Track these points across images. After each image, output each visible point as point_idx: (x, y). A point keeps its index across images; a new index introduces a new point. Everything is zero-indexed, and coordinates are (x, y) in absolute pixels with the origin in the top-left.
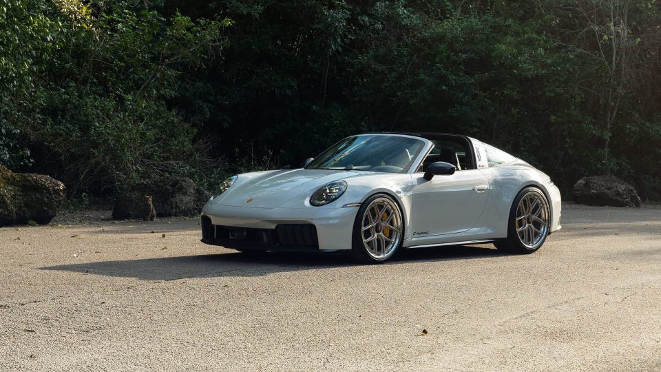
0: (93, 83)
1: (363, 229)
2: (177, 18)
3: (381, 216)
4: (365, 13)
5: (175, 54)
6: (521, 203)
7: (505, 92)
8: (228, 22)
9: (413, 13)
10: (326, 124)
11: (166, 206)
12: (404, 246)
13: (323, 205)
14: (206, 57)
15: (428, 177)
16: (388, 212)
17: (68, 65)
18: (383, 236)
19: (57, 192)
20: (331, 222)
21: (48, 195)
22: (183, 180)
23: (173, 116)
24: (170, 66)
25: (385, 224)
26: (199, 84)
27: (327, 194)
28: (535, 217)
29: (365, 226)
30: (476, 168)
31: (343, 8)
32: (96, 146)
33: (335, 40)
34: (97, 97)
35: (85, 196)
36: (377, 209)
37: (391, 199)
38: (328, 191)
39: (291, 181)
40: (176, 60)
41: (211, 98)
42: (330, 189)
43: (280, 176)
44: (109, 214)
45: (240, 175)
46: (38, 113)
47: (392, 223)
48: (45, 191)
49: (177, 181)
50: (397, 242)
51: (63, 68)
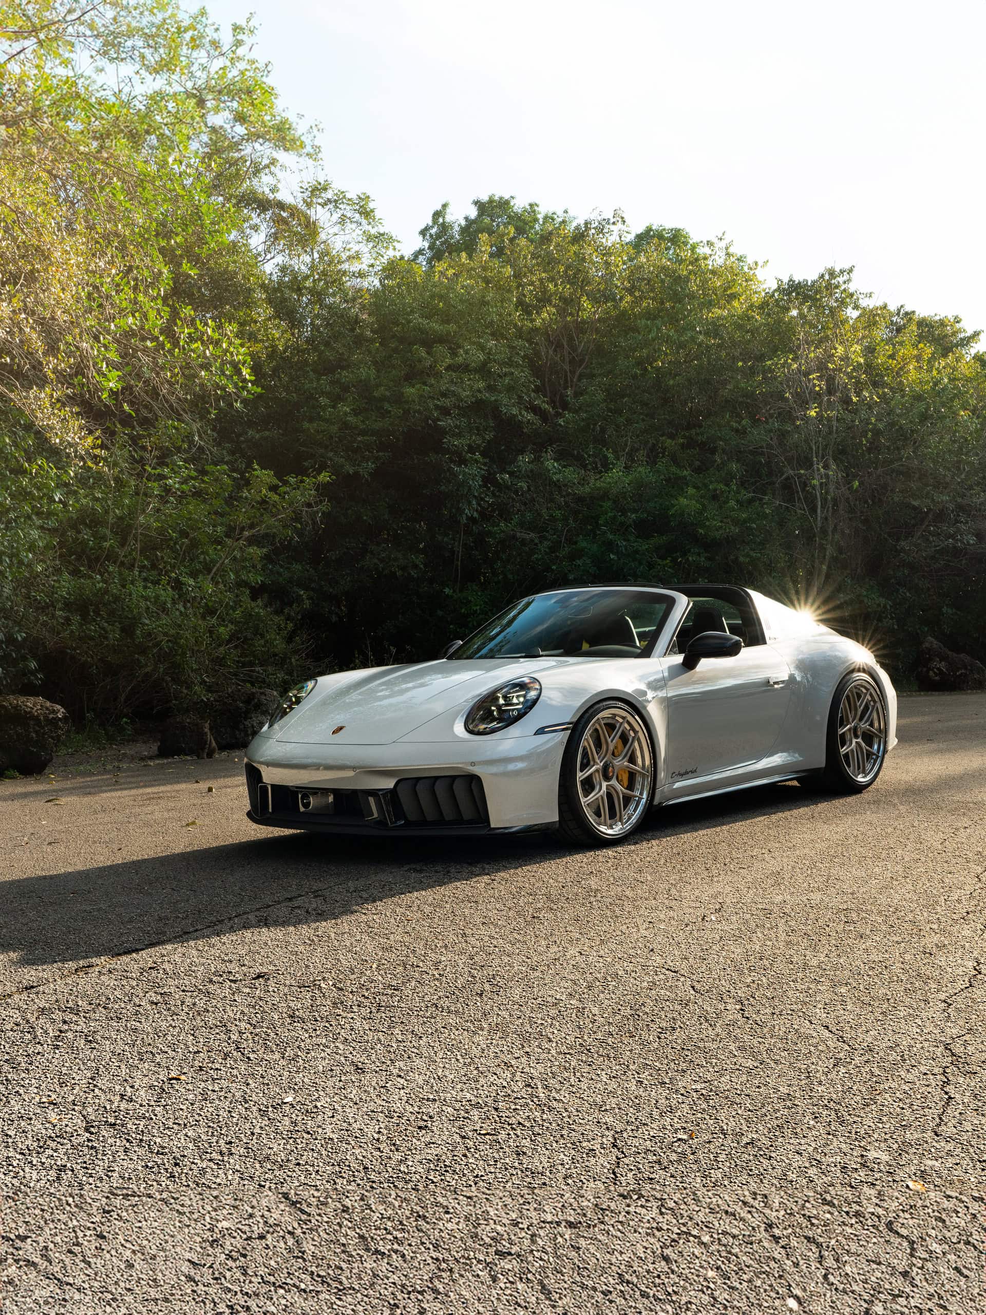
0: (144, 567)
1: (580, 776)
2: (255, 473)
3: (611, 748)
4: (503, 471)
5: (257, 525)
6: (843, 703)
7: (690, 559)
8: (324, 477)
9: (564, 466)
10: (463, 610)
11: (237, 732)
12: (656, 802)
13: (493, 731)
14: (299, 526)
15: (689, 664)
16: (624, 738)
17: (106, 544)
18: (619, 787)
19: (54, 722)
20: (511, 767)
21: (37, 728)
22: (262, 693)
23: (259, 608)
24: (252, 541)
25: (620, 763)
26: (297, 567)
27: (499, 708)
28: (864, 726)
29: (581, 771)
30: (765, 643)
31: (476, 461)
32: (143, 651)
33: (470, 503)
34: (149, 585)
35: (126, 723)
36: (604, 732)
37: (630, 710)
38: (501, 701)
39: (422, 685)
40: (258, 531)
41: (313, 585)
42: (505, 697)
43: (399, 676)
44: (154, 748)
45: (321, 679)
46: (60, 610)
47: (632, 760)
48: (32, 722)
49: (253, 694)
50: (645, 796)
51: (100, 548)
